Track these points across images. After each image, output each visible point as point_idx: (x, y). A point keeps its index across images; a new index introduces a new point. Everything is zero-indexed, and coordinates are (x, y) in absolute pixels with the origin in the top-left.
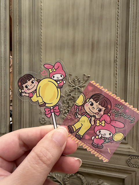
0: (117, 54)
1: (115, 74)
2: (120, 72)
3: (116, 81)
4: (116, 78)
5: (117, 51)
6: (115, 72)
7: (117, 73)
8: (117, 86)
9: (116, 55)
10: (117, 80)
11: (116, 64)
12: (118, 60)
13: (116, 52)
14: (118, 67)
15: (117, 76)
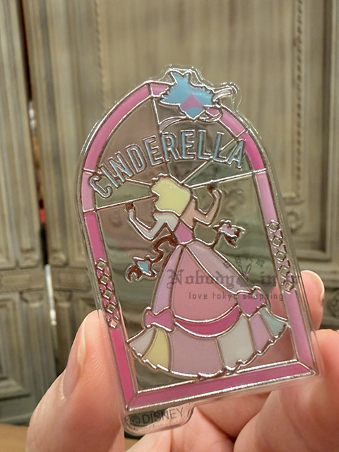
0: (300, 22)
1: (296, 78)
2: (310, 72)
3: (299, 99)
4: (299, 90)
5: (300, 11)
6: (296, 72)
7: (303, 75)
8: (302, 113)
9: (297, 24)
10: (303, 95)
11: (300, 51)
12: (303, 38)
13: (297, 13)
14: (303, 57)
15: (302, 85)
